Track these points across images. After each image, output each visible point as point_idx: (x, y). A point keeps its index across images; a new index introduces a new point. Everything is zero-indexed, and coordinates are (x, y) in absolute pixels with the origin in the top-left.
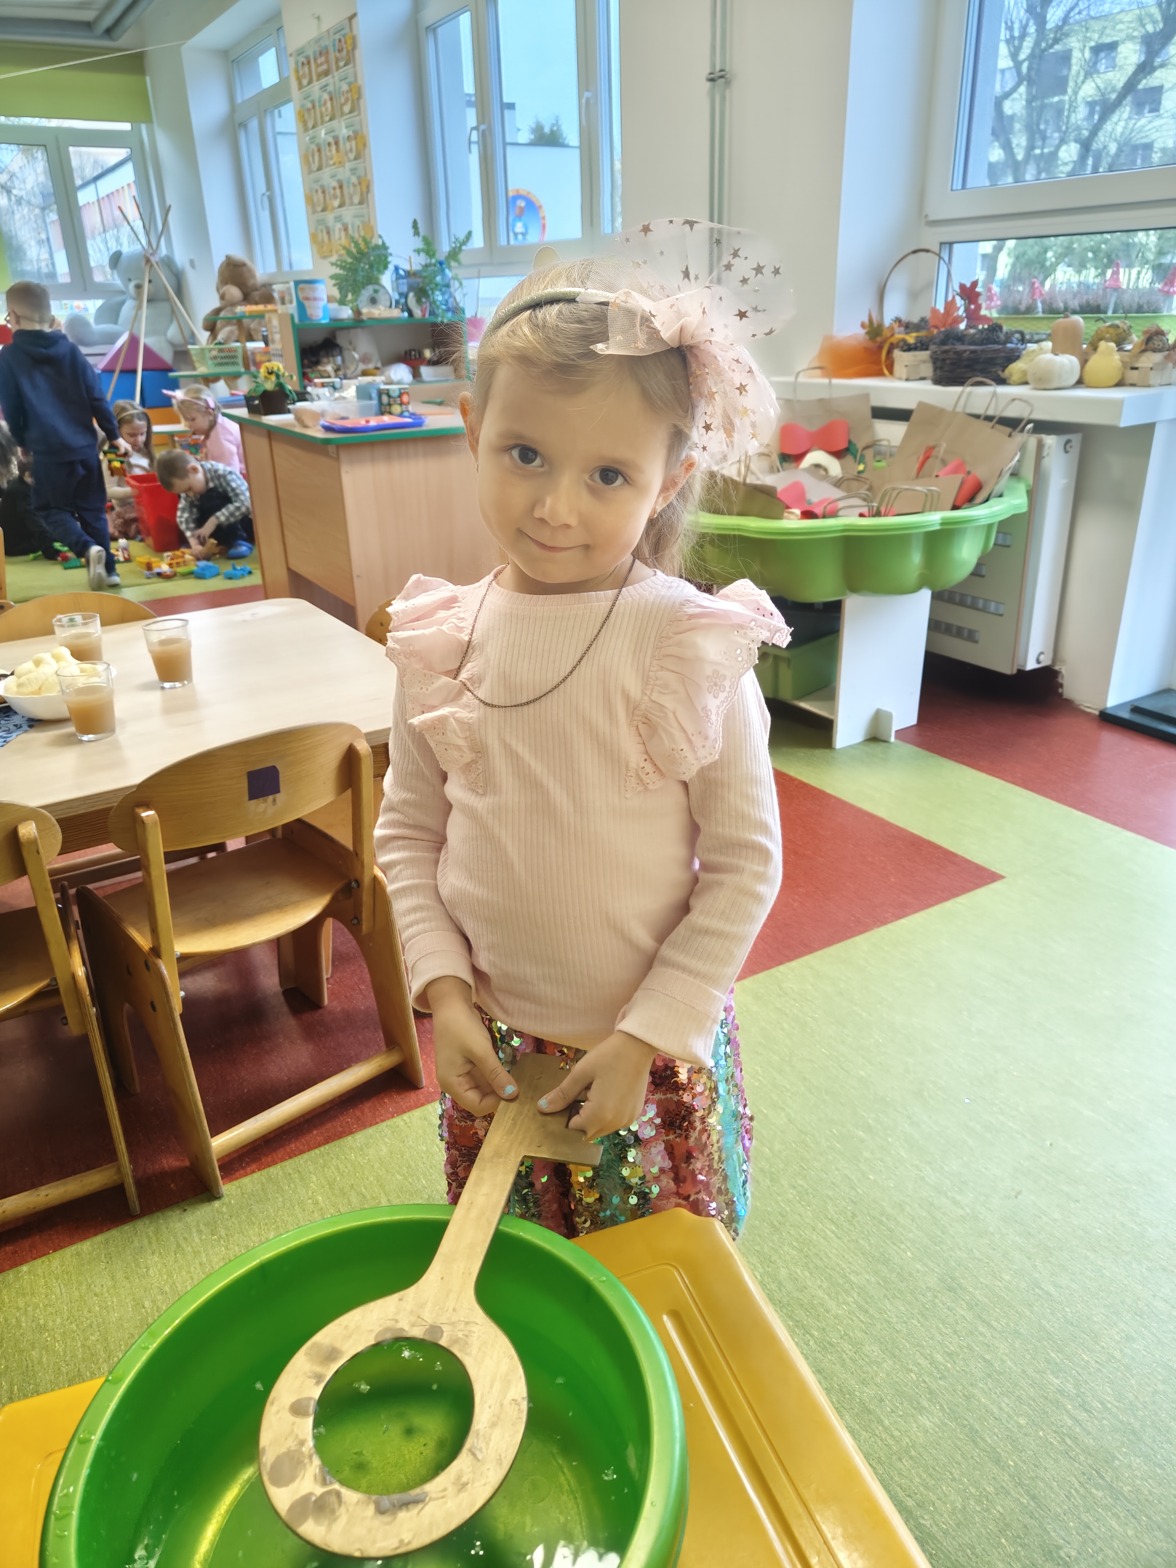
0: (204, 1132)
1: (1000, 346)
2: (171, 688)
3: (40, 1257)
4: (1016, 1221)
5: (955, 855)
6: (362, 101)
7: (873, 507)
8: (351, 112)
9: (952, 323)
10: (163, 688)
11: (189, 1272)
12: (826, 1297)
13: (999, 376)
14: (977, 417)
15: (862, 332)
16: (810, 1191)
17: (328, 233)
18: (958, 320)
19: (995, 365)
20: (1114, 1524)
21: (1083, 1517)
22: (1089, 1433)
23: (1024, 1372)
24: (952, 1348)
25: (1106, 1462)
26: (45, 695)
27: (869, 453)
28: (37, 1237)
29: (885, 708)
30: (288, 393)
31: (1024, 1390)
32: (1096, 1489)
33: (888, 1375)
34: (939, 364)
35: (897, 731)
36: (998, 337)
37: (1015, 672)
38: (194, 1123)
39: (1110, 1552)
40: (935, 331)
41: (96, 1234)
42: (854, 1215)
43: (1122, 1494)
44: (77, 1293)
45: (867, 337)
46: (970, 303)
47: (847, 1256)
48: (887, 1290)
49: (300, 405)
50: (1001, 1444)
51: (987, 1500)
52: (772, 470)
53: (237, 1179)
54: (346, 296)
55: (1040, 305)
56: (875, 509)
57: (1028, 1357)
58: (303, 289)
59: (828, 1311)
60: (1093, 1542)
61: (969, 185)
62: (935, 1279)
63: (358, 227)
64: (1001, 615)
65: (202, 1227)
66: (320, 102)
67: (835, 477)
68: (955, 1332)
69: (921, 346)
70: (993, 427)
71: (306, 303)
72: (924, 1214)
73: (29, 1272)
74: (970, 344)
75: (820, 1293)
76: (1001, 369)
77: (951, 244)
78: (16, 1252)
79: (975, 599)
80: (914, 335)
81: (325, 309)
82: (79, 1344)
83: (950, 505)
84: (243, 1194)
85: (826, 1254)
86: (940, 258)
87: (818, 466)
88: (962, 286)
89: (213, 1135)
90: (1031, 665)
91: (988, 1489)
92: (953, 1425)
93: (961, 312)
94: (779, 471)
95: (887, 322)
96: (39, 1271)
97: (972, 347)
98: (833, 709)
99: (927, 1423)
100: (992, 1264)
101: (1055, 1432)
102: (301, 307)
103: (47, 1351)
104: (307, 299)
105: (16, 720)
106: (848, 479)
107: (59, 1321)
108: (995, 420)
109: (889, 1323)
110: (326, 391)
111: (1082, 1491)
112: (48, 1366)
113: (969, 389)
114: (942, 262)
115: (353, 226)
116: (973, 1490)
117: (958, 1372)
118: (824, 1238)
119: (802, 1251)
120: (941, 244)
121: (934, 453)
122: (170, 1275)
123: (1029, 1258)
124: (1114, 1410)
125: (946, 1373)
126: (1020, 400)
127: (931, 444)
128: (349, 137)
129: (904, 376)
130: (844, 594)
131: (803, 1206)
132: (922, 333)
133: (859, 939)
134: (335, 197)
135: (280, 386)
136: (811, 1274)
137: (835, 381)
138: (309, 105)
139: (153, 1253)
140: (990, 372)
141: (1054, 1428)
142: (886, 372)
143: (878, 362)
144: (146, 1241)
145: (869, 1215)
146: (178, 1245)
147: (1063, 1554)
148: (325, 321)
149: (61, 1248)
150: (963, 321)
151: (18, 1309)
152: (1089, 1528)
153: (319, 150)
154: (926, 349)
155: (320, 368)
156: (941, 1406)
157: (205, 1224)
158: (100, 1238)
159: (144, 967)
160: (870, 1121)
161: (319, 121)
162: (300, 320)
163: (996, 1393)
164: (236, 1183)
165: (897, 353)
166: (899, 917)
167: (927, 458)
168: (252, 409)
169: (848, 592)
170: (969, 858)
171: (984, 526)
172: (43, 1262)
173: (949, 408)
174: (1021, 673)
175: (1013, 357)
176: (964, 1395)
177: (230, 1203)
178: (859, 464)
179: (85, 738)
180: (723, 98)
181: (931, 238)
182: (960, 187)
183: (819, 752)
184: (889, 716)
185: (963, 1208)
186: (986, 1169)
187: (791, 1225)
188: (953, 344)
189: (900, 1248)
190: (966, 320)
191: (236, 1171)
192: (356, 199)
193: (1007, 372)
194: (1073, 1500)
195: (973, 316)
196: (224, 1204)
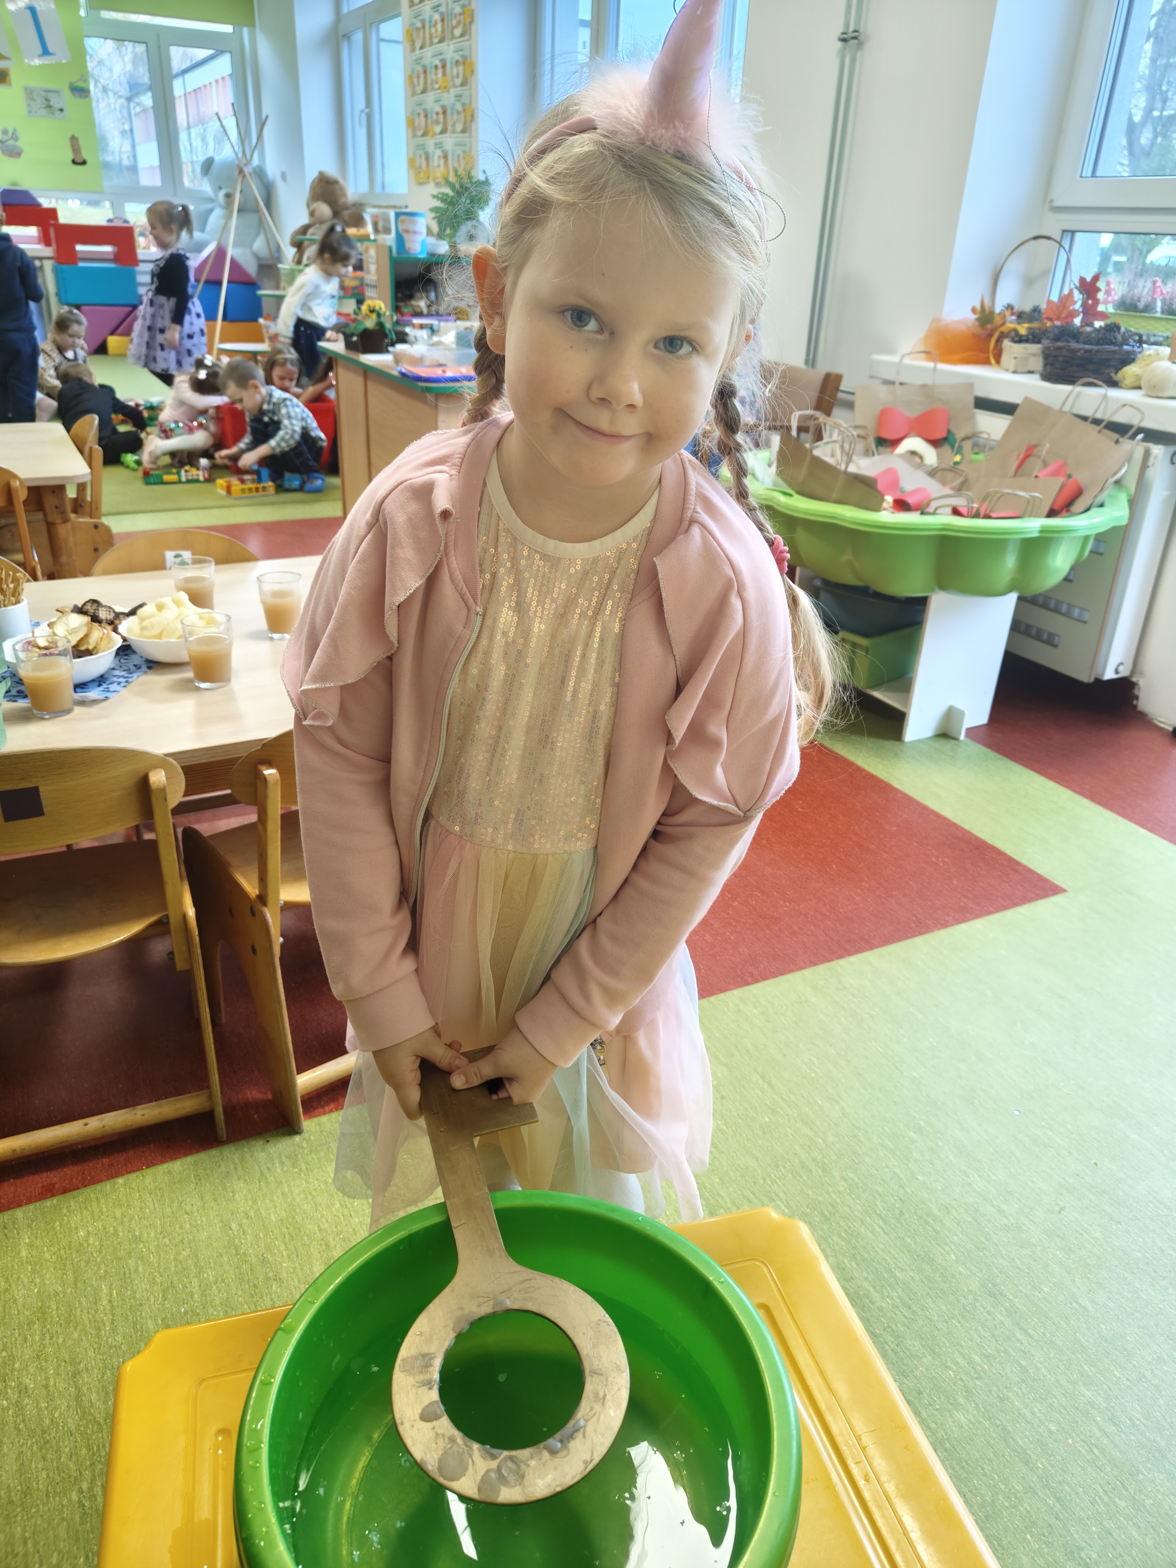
0: (291, 1071)
1: (1117, 348)
2: (279, 640)
3: (134, 1171)
4: (1058, 1236)
5: (1018, 863)
6: (473, 26)
7: (972, 508)
8: (462, 36)
9: (1066, 317)
10: (272, 639)
11: (272, 1200)
12: (872, 1289)
13: (1111, 377)
14: (1085, 419)
15: (973, 317)
16: (861, 1185)
17: (427, 159)
18: (1073, 314)
19: (1108, 366)
20: (1134, 1533)
21: (1105, 1523)
22: (1116, 1446)
23: (1057, 1381)
24: (990, 1351)
25: (1131, 1475)
26: (165, 640)
27: (967, 445)
28: (131, 1153)
29: (959, 705)
30: (388, 332)
31: (1056, 1398)
32: (1120, 1499)
33: (927, 1370)
34: (1050, 360)
35: (968, 730)
36: (1115, 338)
37: (1092, 680)
38: (282, 1061)
39: (1128, 1559)
40: (1049, 324)
41: (186, 1155)
42: (902, 1213)
43: (1144, 1506)
44: (169, 1210)
45: (977, 323)
46: (1088, 298)
47: (893, 1252)
48: (930, 1288)
49: (400, 347)
50: (1032, 1446)
51: (1016, 1497)
52: (867, 453)
53: (316, 1116)
54: (445, 230)
55: (1159, 304)
56: (974, 511)
57: (1062, 1367)
58: (403, 221)
59: (873, 1303)
60: (1115, 1549)
61: (1098, 174)
62: (977, 1283)
63: (459, 156)
64: (1085, 622)
65: (284, 1159)
66: (430, 22)
67: (931, 466)
68: (993, 1336)
69: (1033, 338)
70: (1099, 432)
71: (406, 236)
72: (969, 1219)
73: (125, 1184)
74: (1085, 343)
75: (866, 1285)
76: (1114, 371)
77: (1073, 232)
78: (112, 1165)
79: (1058, 602)
80: (1026, 325)
81: (423, 243)
82: (172, 1257)
83: (1046, 510)
84: (322, 1131)
85: (873, 1247)
86: (1061, 246)
87: (913, 453)
88: (1082, 280)
89: (298, 1073)
90: (1109, 674)
91: (1017, 1487)
92: (987, 1423)
93: (1078, 306)
94: (873, 455)
95: (998, 309)
96: (134, 1185)
97: (1087, 347)
98: (907, 702)
99: (962, 1419)
100: (1033, 1275)
101: (1084, 1441)
102: (400, 239)
103: (142, 1261)
104: (407, 231)
105: (135, 659)
106: (944, 470)
107: (152, 1234)
108: (1103, 424)
109: (931, 1320)
110: (424, 334)
111: (1106, 1499)
112: (144, 1275)
113: (1078, 389)
114: (1062, 250)
115: (453, 155)
116: (1003, 1487)
117: (994, 1374)
118: (872, 1232)
119: (850, 1242)
120: (1064, 231)
121: (1036, 452)
122: (255, 1201)
123: (1069, 1273)
124: (1142, 1427)
125: (982, 1374)
126: (1132, 406)
127: (1034, 443)
128: (457, 62)
129: (1012, 368)
130: (932, 590)
131: (853, 1199)
132: (1035, 325)
133: (919, 940)
134: (437, 122)
135: (381, 325)
136: (858, 1265)
137: (942, 366)
138: (419, 25)
139: (239, 1179)
140: (1102, 373)
141: (1083, 1437)
142: (992, 361)
143: (986, 350)
144: (232, 1167)
145: (917, 1215)
146: (262, 1174)
147: (1083, 1555)
148: (422, 256)
149: (154, 1165)
150: (1078, 315)
151: (116, 1219)
152: (1111, 1534)
153: (425, 72)
154: (1039, 342)
155: (414, 303)
156: (976, 1404)
157: (287, 1157)
158: (189, 1159)
159: (249, 914)
160: (922, 1123)
161: (428, 42)
162: (398, 253)
163: (1029, 1398)
164: (315, 1120)
165: (1007, 343)
166: (959, 921)
167: (1027, 456)
168: (349, 345)
169: (937, 589)
170: (1032, 868)
171: (1080, 537)
172: (137, 1177)
173: (1056, 407)
174: (1098, 682)
175: (1128, 359)
176: (999, 1397)
177: (310, 1138)
178: (956, 454)
179: (203, 685)
180: (853, 60)
181: (1053, 225)
182: (1089, 174)
183: (889, 744)
184: (962, 714)
185: (1007, 1218)
186: (1032, 1181)
187: (841, 1217)
188: (1068, 341)
189: (944, 1249)
190: (1081, 315)
191: (315, 1109)
192: (459, 127)
193: (1120, 374)
194: (1096, 1506)
195: (1090, 312)
196: (304, 1139)
